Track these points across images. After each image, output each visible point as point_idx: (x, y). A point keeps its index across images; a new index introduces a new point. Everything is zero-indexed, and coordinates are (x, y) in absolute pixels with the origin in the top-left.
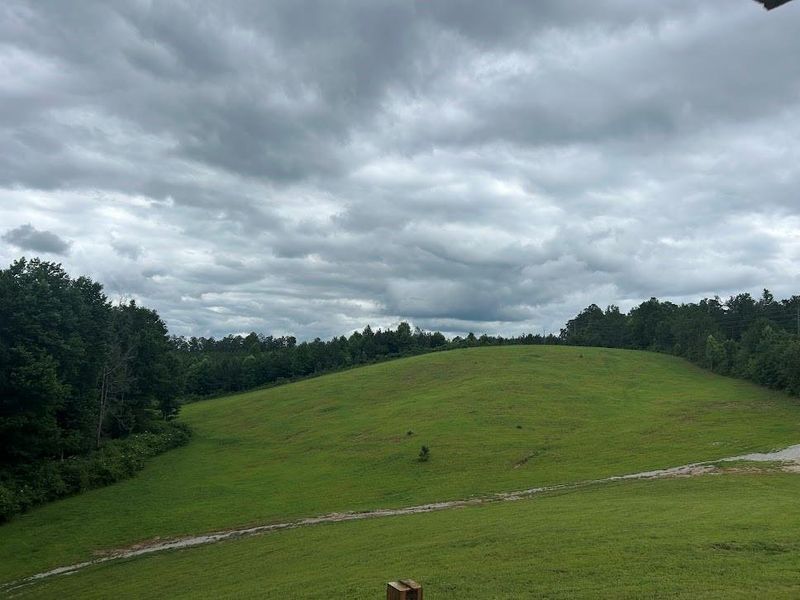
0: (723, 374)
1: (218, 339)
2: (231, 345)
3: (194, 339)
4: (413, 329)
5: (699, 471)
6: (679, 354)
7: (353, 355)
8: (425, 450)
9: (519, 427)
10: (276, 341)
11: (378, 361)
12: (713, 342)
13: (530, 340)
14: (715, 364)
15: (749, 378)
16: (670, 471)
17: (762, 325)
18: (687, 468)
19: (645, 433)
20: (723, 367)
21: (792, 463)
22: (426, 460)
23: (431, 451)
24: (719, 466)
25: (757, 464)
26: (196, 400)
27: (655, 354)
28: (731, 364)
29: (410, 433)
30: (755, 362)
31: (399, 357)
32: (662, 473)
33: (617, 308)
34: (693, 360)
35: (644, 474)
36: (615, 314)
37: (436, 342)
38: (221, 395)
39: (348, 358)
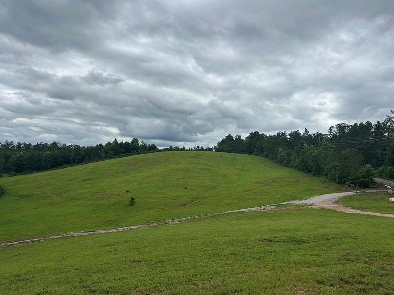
0: (285, 166)
1: (33, 144)
2: (41, 147)
3: (19, 143)
4: (140, 143)
5: (269, 208)
6: (267, 157)
7: (106, 153)
8: (133, 199)
9: (186, 188)
10: (68, 146)
11: (120, 157)
12: (282, 151)
13: (198, 149)
14: (281, 161)
15: (296, 167)
16: (255, 209)
17: (303, 143)
18: (264, 207)
19: (247, 191)
20: (285, 163)
21: (312, 204)
22: (133, 205)
23: (136, 200)
24: (279, 206)
25: (296, 205)
26: (14, 175)
27: (255, 157)
28: (288, 161)
29: (127, 191)
30: (299, 160)
31: (131, 155)
32: (252, 209)
33: (240, 136)
34: (272, 159)
35: (242, 210)
36: (239, 139)
37: (153, 148)
38: (29, 172)
39: (103, 155)
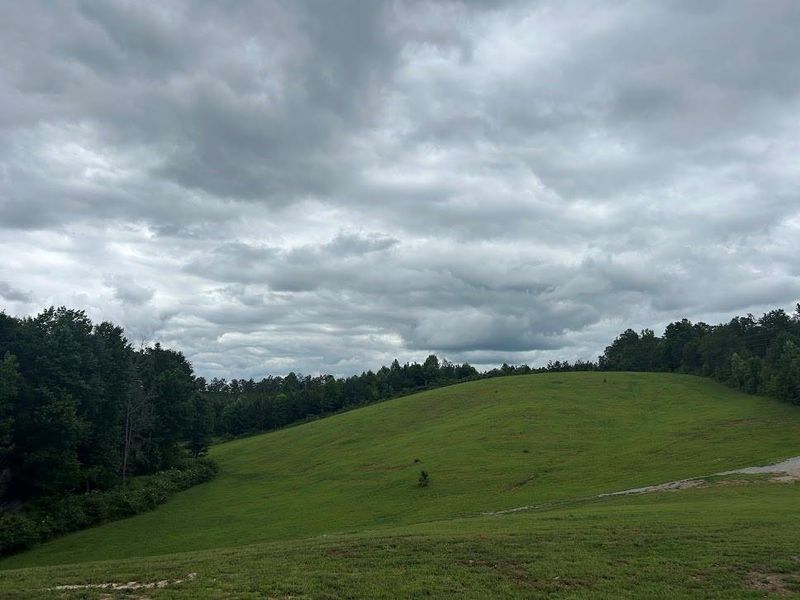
0: (749, 393)
1: (257, 380)
2: (270, 385)
3: (235, 381)
4: (440, 362)
5: (687, 485)
6: (709, 373)
7: (381, 389)
8: (424, 475)
9: (526, 452)
10: (314, 380)
11: (405, 394)
12: (739, 361)
13: (558, 368)
14: (741, 383)
15: (772, 395)
16: (660, 487)
18: (677, 484)
20: (750, 385)
21: (782, 475)
22: (425, 485)
23: (430, 476)
24: (708, 479)
25: (747, 476)
26: (230, 439)
27: (683, 376)
28: (757, 382)
29: (416, 461)
30: (777, 377)
31: (425, 389)
32: (652, 489)
33: (652, 331)
34: (722, 380)
36: (649, 337)
37: (466, 373)
38: (253, 434)
39: (375, 392)
